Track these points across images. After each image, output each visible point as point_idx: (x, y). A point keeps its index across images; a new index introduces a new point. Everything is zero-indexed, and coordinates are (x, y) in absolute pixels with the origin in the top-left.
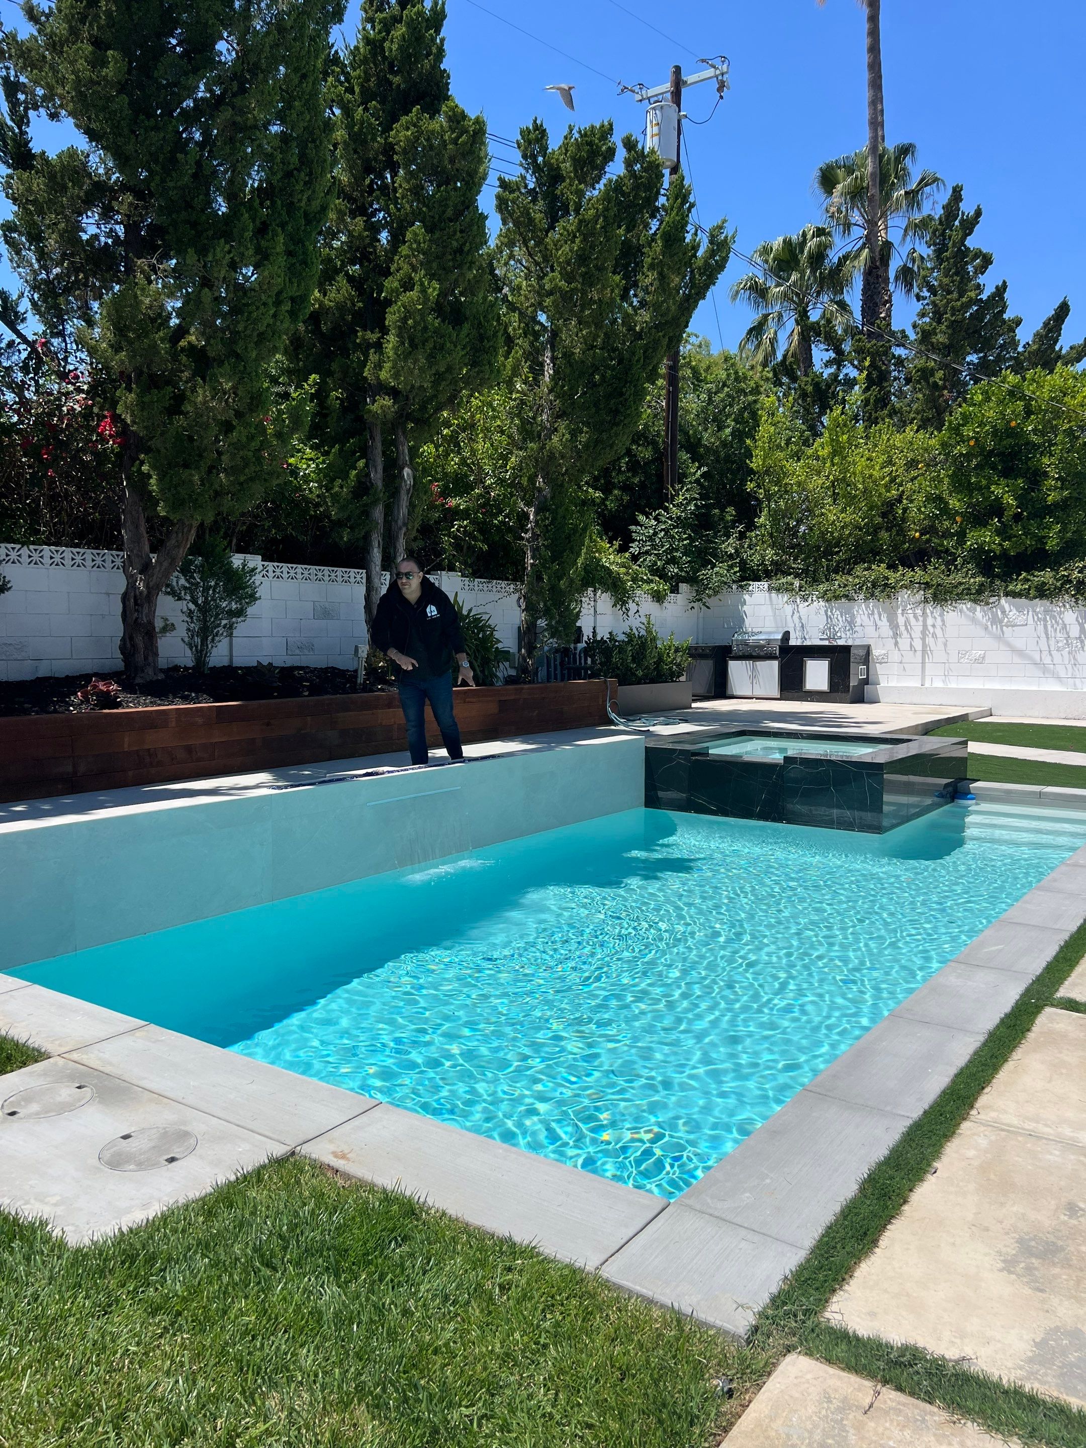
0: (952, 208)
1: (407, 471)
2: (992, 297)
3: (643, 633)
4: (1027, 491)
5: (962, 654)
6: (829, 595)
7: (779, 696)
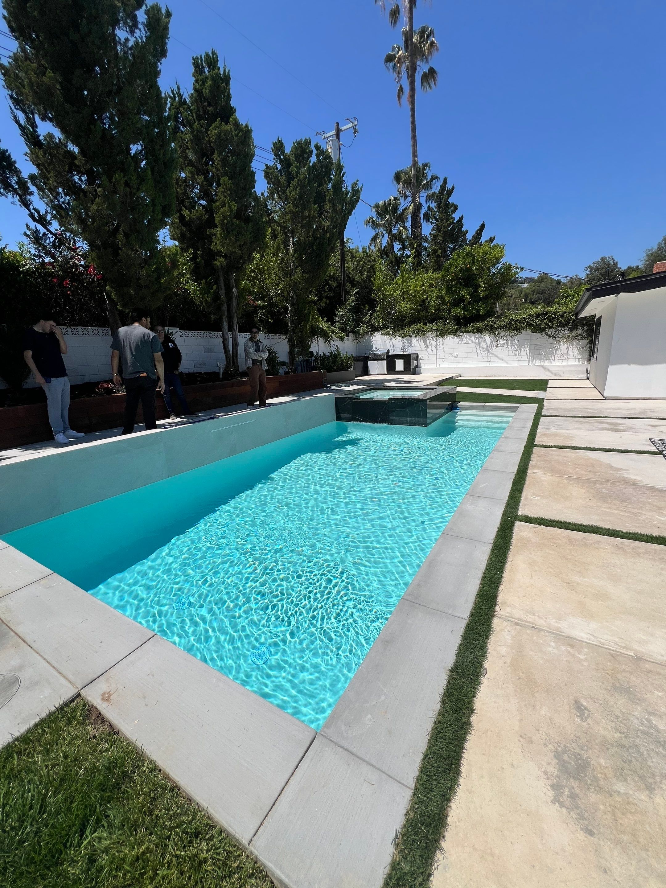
0: (443, 187)
1: (235, 290)
2: (458, 221)
3: (336, 352)
4: (473, 293)
5: (450, 354)
6: (403, 335)
7: (386, 374)
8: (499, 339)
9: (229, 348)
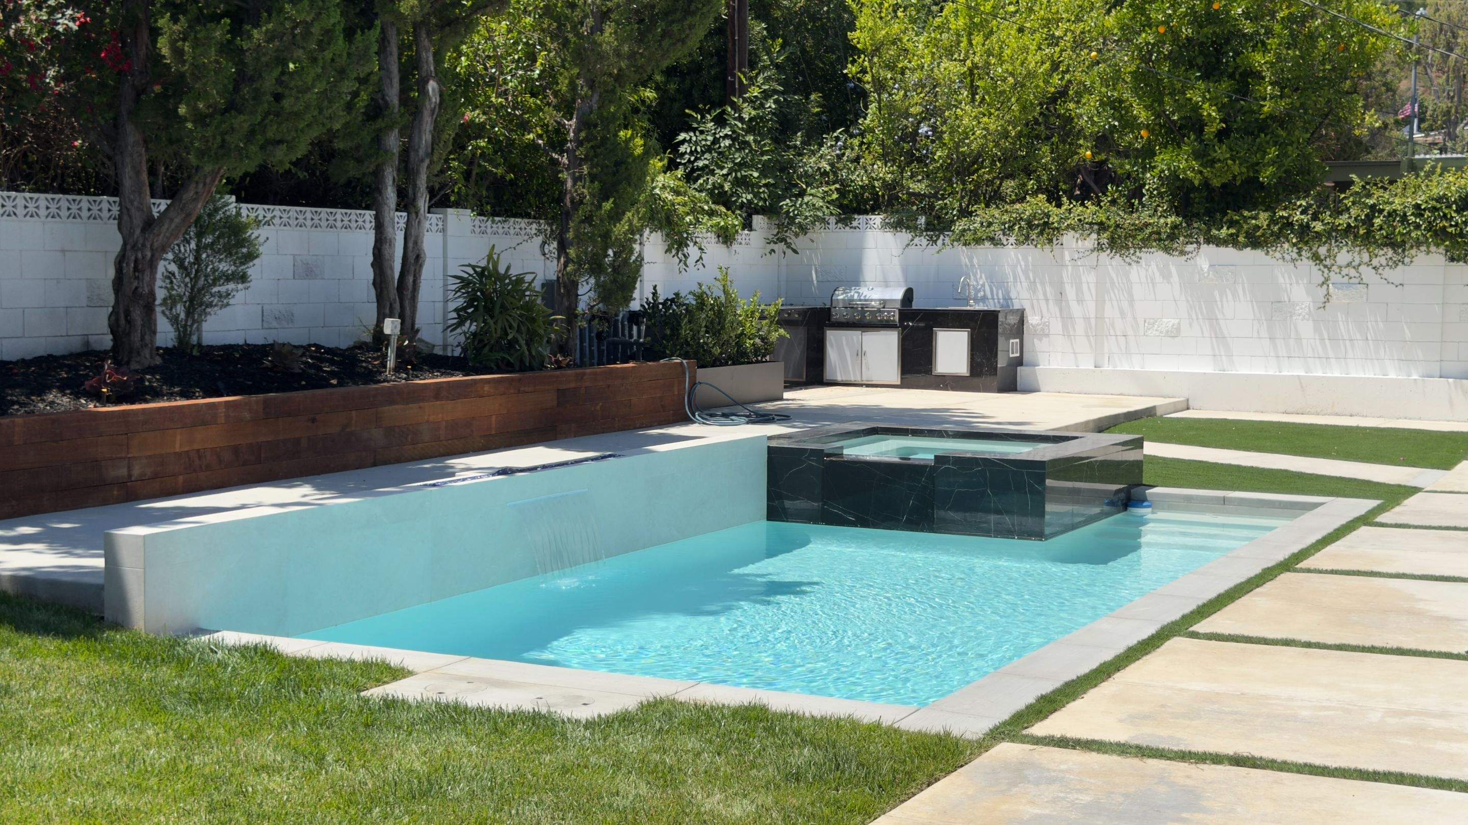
1: (432, 86)
3: (717, 292)
4: (1234, 99)
5: (1149, 323)
7: (899, 383)
8: (1332, 274)
9: (392, 269)
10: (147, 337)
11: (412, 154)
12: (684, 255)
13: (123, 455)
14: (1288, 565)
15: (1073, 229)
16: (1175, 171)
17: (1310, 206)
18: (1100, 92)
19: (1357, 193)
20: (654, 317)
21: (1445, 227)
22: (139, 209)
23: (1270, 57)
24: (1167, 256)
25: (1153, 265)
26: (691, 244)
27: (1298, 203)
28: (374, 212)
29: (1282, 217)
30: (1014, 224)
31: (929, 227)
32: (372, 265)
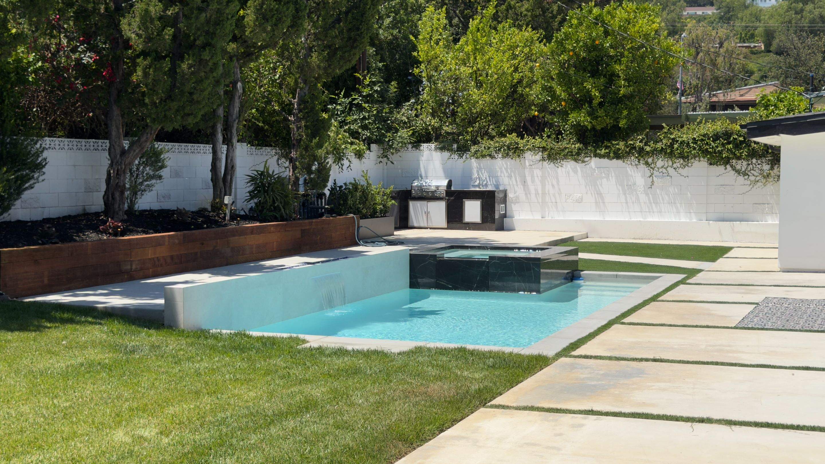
1: (239, 85)
3: (363, 182)
4: (606, 88)
5: (568, 196)
6: (478, 154)
7: (446, 227)
8: (655, 171)
9: (221, 172)
10: (121, 206)
11: (230, 118)
12: (341, 164)
13: (128, 259)
14: (654, 298)
15: (530, 150)
16: (579, 122)
17: (644, 138)
18: (541, 83)
19: (665, 133)
20: (335, 195)
21: (707, 149)
22: (119, 146)
23: (623, 67)
24: (576, 163)
25: (569, 166)
26: (345, 159)
27: (638, 137)
28: (212, 146)
29: (631, 144)
30: (501, 148)
31: (459, 149)
32: (211, 171)
